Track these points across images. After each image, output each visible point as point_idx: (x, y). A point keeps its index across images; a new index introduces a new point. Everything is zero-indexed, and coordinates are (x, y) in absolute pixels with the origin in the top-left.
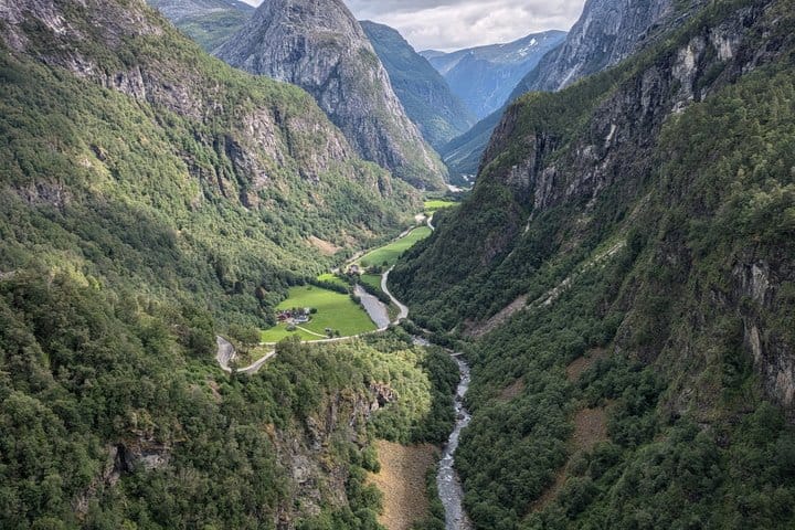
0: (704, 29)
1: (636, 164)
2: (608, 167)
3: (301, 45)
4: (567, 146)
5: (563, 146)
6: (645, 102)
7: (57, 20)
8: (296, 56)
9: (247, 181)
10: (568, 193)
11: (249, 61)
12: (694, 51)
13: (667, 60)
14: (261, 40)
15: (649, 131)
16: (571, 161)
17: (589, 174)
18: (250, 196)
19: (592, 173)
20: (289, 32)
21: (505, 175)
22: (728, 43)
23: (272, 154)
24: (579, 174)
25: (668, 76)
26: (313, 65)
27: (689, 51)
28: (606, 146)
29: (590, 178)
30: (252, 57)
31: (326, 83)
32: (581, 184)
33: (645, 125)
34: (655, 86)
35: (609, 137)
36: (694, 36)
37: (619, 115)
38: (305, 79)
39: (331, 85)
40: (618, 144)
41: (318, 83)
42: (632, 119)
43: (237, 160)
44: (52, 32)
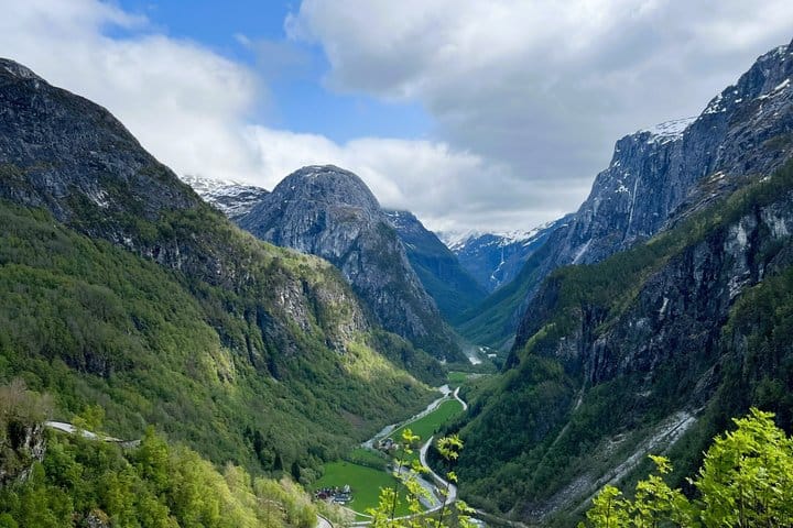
0: (754, 206)
1: (693, 336)
2: (664, 340)
3: (322, 219)
4: (617, 319)
5: (612, 318)
6: (698, 276)
7: (101, 195)
8: (317, 229)
9: (275, 351)
10: (624, 365)
11: (269, 234)
12: (746, 228)
13: (718, 237)
14: (282, 214)
15: (705, 304)
16: (623, 333)
17: (645, 347)
18: (279, 368)
19: (648, 345)
20: (310, 207)
21: (554, 346)
22: (783, 221)
23: (300, 325)
24: (634, 346)
25: (719, 251)
26: (333, 238)
27: (740, 228)
28: (661, 319)
29: (647, 351)
30: (272, 230)
31: (346, 255)
32: (637, 357)
33: (699, 297)
34: (708, 260)
35: (662, 311)
36: (745, 214)
37: (672, 288)
38: (325, 251)
39: (351, 258)
40: (673, 317)
41: (338, 255)
42: (685, 292)
43: (268, 330)
44: (96, 205)
